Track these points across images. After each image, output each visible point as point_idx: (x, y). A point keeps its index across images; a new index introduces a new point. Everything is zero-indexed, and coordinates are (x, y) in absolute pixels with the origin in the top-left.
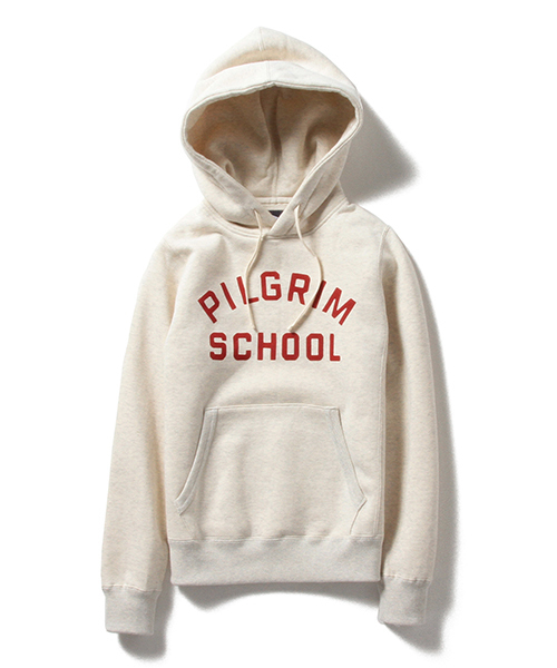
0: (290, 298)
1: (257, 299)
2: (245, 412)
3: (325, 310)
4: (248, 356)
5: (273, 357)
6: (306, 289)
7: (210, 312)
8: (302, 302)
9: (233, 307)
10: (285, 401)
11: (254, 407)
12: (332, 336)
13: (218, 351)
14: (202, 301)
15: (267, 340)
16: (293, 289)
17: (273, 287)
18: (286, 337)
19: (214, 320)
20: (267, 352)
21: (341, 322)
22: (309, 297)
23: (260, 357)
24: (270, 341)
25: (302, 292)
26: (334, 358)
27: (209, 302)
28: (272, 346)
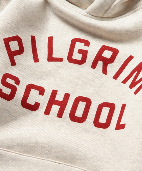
0: (94, 66)
1: (61, 60)
2: (14, 159)
3: (124, 82)
4: (35, 107)
5: (60, 115)
6: (112, 60)
7: (12, 55)
8: (105, 71)
9: (36, 60)
10: (58, 158)
11: (24, 157)
12: (124, 106)
13: (7, 91)
14: (7, 41)
15: (60, 97)
16: (99, 57)
17: (80, 51)
18: (79, 99)
19: (13, 63)
20: (55, 109)
21: (136, 93)
22: (113, 68)
23: (47, 112)
24: (61, 100)
25: (107, 62)
26: (120, 126)
27: (14, 46)
28: (63, 105)
